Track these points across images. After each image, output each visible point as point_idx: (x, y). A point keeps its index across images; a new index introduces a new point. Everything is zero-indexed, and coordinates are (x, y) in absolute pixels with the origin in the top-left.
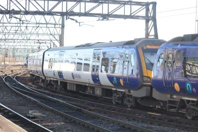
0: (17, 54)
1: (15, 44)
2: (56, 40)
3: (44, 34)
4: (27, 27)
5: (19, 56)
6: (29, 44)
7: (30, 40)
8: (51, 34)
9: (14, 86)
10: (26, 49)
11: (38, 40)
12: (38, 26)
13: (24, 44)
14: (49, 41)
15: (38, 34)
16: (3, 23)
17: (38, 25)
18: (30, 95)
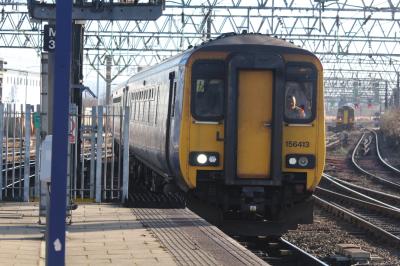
3: (385, 39)
4: (337, 18)
6: (347, 67)
7: (347, 54)
10: (337, 79)
11: (370, 56)
12: (369, 18)
15: (369, 39)
16: (274, 9)
17: (368, 14)
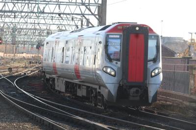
0: (19, 38)
1: (17, 20)
2: (93, 14)
5: (24, 43)
8: (83, 4)
9: (14, 96)
13: (32, 21)
14: (79, 17)
18: (43, 113)
